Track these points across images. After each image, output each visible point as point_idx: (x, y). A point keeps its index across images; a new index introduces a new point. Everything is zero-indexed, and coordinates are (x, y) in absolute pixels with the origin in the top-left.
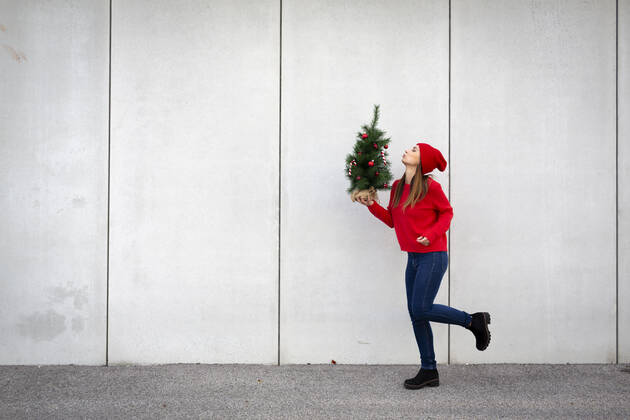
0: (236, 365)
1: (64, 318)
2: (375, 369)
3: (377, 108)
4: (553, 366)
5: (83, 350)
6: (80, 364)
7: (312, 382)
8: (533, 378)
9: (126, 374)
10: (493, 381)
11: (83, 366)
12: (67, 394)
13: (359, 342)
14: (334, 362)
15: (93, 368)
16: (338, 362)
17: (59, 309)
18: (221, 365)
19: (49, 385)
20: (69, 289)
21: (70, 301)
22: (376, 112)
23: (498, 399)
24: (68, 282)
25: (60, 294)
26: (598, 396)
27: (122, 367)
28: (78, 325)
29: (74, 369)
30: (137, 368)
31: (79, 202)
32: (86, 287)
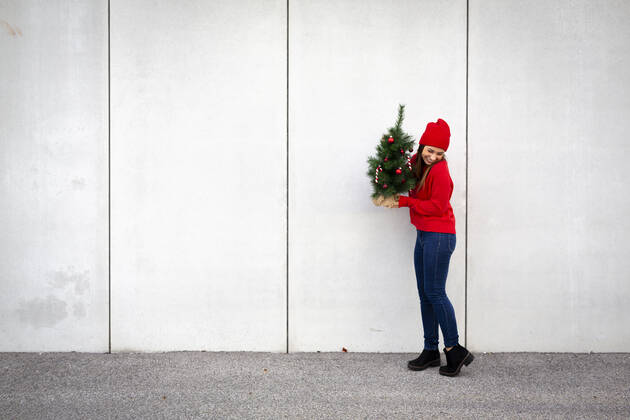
0: (243, 353)
1: (65, 304)
2: (388, 357)
3: (402, 107)
4: (575, 355)
5: (80, 336)
6: (82, 351)
7: (320, 372)
8: (554, 368)
9: (128, 362)
10: (511, 371)
11: (85, 353)
12: (65, 384)
13: (372, 330)
14: (345, 350)
15: (96, 355)
16: (349, 350)
17: (61, 295)
18: (227, 353)
19: (48, 374)
20: (70, 274)
21: (72, 286)
22: (401, 112)
23: (516, 392)
24: (69, 268)
25: (61, 279)
26: (624, 389)
27: (125, 354)
28: (79, 311)
29: (75, 356)
30: (139, 355)
31: (78, 183)
32: (87, 272)
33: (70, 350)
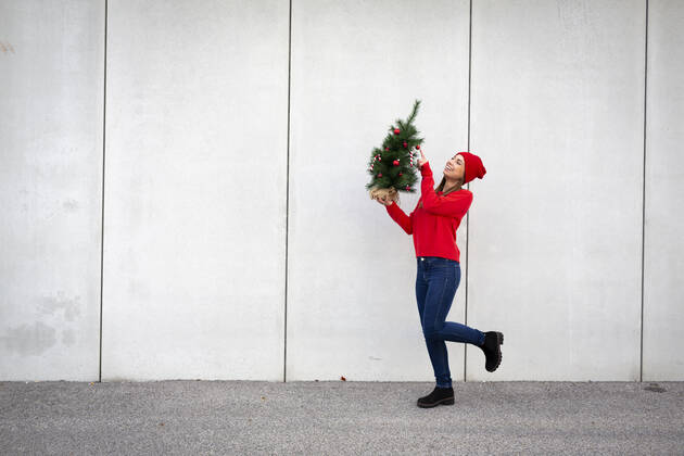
0: (238, 382)
1: (54, 330)
2: (387, 387)
3: (418, 104)
4: (573, 384)
5: (69, 364)
6: (72, 380)
7: (320, 400)
8: (552, 396)
9: (121, 391)
10: (511, 399)
11: (74, 382)
12: (57, 412)
13: (371, 358)
14: (343, 379)
15: (85, 383)
16: (348, 379)
17: (49, 321)
18: (223, 382)
19: (38, 402)
20: (59, 300)
21: (62, 312)
22: (416, 108)
23: (516, 419)
24: (59, 293)
25: (50, 305)
26: (621, 415)
27: (117, 383)
28: (69, 338)
29: (64, 385)
30: (132, 384)
31: (70, 206)
32: (78, 298)
33: (58, 379)
